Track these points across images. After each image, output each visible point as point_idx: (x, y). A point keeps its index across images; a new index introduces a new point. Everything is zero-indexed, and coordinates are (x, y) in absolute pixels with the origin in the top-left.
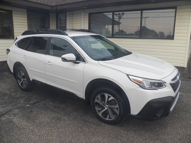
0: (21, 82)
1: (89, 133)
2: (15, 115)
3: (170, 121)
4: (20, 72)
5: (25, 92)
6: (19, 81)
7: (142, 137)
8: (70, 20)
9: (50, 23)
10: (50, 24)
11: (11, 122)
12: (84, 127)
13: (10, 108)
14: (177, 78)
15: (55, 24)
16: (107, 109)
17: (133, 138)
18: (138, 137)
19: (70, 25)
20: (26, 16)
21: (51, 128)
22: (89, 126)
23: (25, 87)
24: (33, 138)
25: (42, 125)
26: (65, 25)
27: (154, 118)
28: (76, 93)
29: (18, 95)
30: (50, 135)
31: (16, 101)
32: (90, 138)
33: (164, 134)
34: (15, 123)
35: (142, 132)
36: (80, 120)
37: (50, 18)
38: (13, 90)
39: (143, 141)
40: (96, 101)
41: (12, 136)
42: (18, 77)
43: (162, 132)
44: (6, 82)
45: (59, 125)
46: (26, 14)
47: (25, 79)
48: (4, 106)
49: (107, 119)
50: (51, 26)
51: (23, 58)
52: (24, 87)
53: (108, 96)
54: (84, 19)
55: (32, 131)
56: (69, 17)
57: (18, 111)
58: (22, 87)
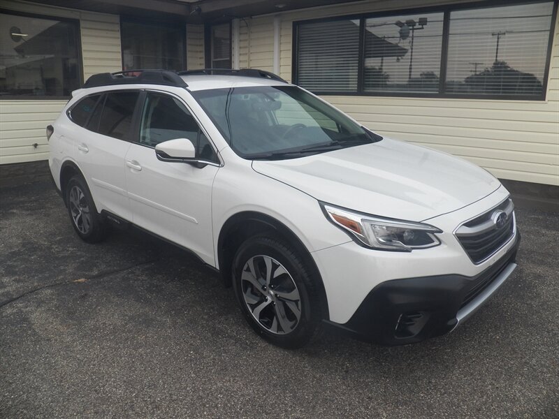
0: (79, 216)
1: (214, 365)
2: (40, 303)
3: (471, 353)
4: (75, 190)
5: (88, 245)
6: (74, 215)
7: (361, 392)
8: (242, 44)
9: (187, 52)
10: (189, 54)
11: (25, 320)
12: (205, 348)
13: (36, 284)
14: (492, 218)
15: (203, 55)
16: (273, 302)
17: (335, 392)
18: (351, 390)
19: (243, 58)
20: (118, 35)
21: (117, 344)
22: (220, 348)
23: (87, 231)
24: (63, 366)
25: (98, 335)
26: (228, 59)
27: (396, 337)
28: (201, 252)
29: (68, 251)
30: (108, 361)
31: (54, 267)
32: (210, 380)
33: (435, 389)
34: (33, 324)
35: (367, 376)
36: (203, 327)
37: (187, 37)
38: (58, 238)
39: (359, 402)
40: (245, 276)
41: (14, 356)
42: (72, 203)
43: (430, 382)
44: (49, 215)
45: (141, 338)
46: (118, 27)
47: (87, 209)
48: (22, 278)
49: (273, 330)
50: (189, 61)
51: (81, 152)
52: (85, 231)
53: (273, 264)
54: (280, 40)
55: (67, 347)
56: (240, 34)
57: (52, 294)
58: (81, 229)
